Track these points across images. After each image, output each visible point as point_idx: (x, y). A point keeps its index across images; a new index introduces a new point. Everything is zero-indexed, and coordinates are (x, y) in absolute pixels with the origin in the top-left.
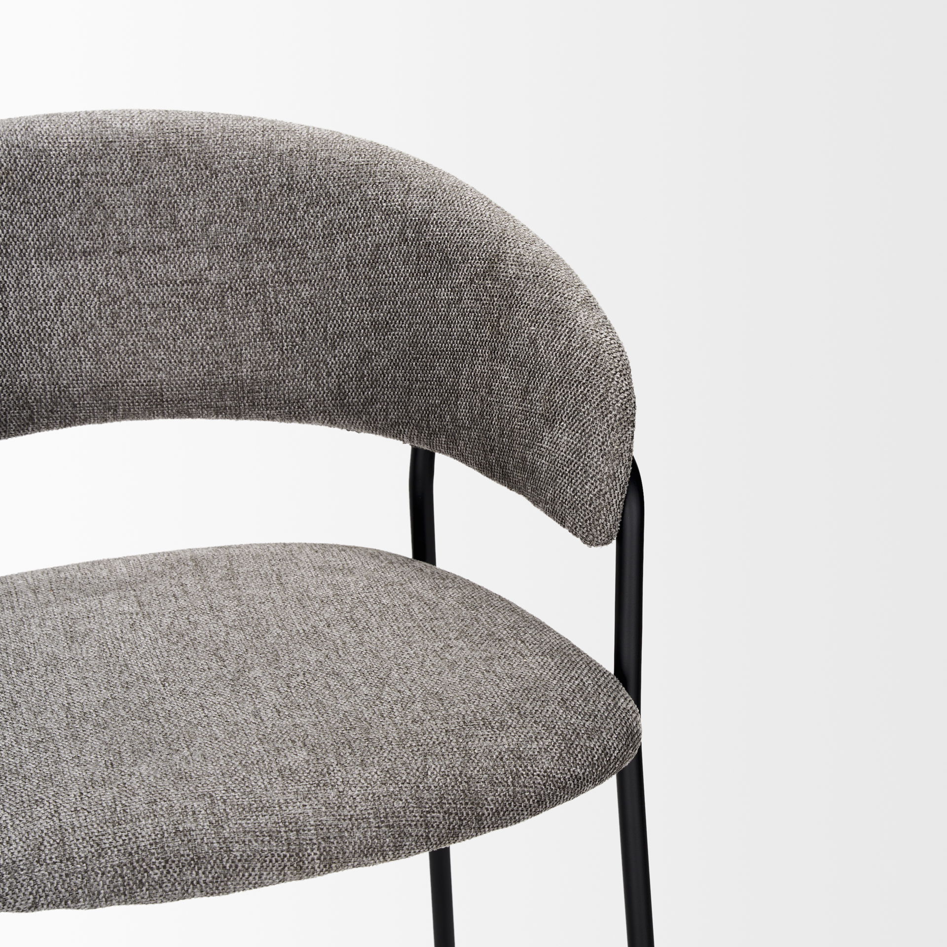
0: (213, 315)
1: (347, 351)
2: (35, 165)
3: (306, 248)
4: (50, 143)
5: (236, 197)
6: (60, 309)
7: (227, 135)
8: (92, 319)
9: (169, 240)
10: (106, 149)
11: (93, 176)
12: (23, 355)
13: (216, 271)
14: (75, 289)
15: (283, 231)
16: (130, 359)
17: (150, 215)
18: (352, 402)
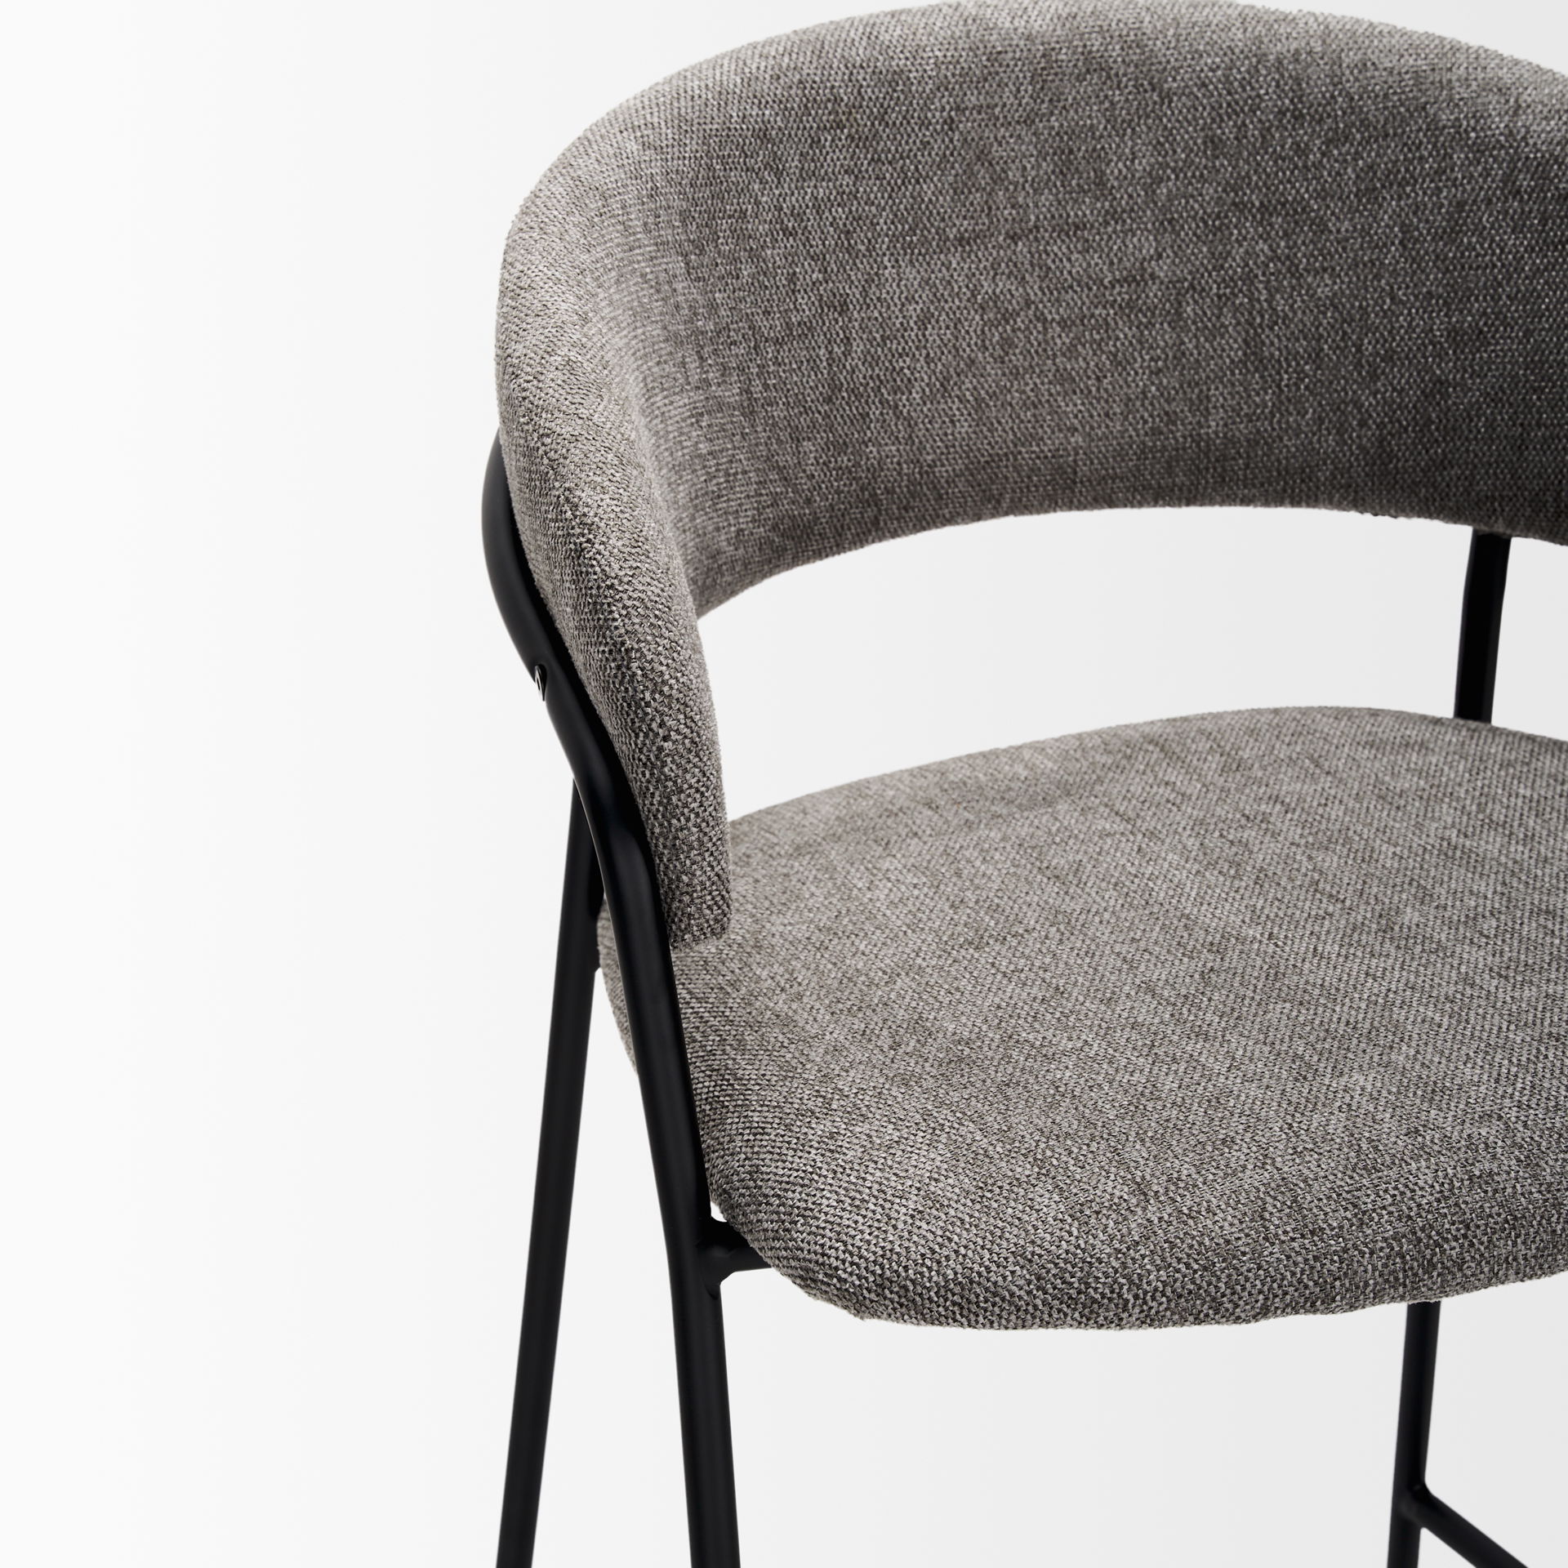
0: (1163, 335)
1: (1399, 383)
2: (888, 97)
3: (1325, 213)
4: (907, 59)
5: (1202, 134)
6: (924, 335)
7: (1184, 32)
8: (972, 351)
9: (1092, 212)
10: (993, 65)
11: (974, 112)
12: (872, 416)
13: (1168, 261)
14: (946, 301)
15: (1285, 188)
16: (1029, 414)
17: (1061, 172)
18: (1403, 467)
